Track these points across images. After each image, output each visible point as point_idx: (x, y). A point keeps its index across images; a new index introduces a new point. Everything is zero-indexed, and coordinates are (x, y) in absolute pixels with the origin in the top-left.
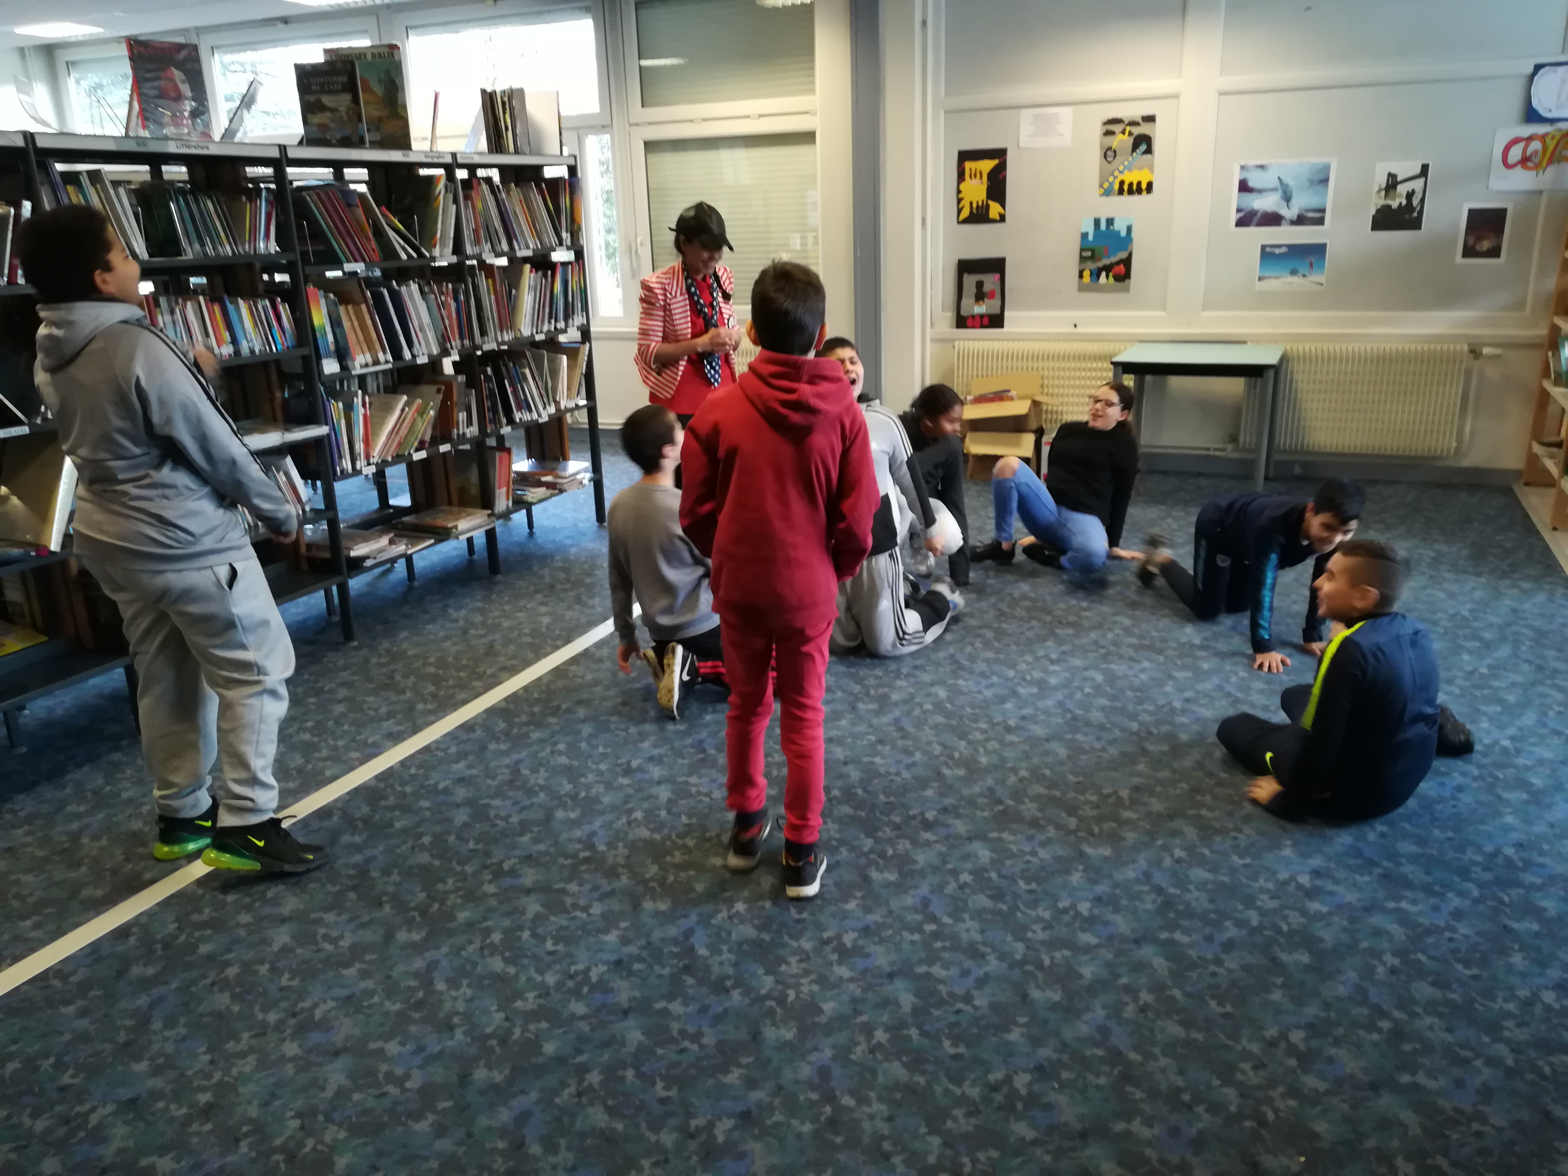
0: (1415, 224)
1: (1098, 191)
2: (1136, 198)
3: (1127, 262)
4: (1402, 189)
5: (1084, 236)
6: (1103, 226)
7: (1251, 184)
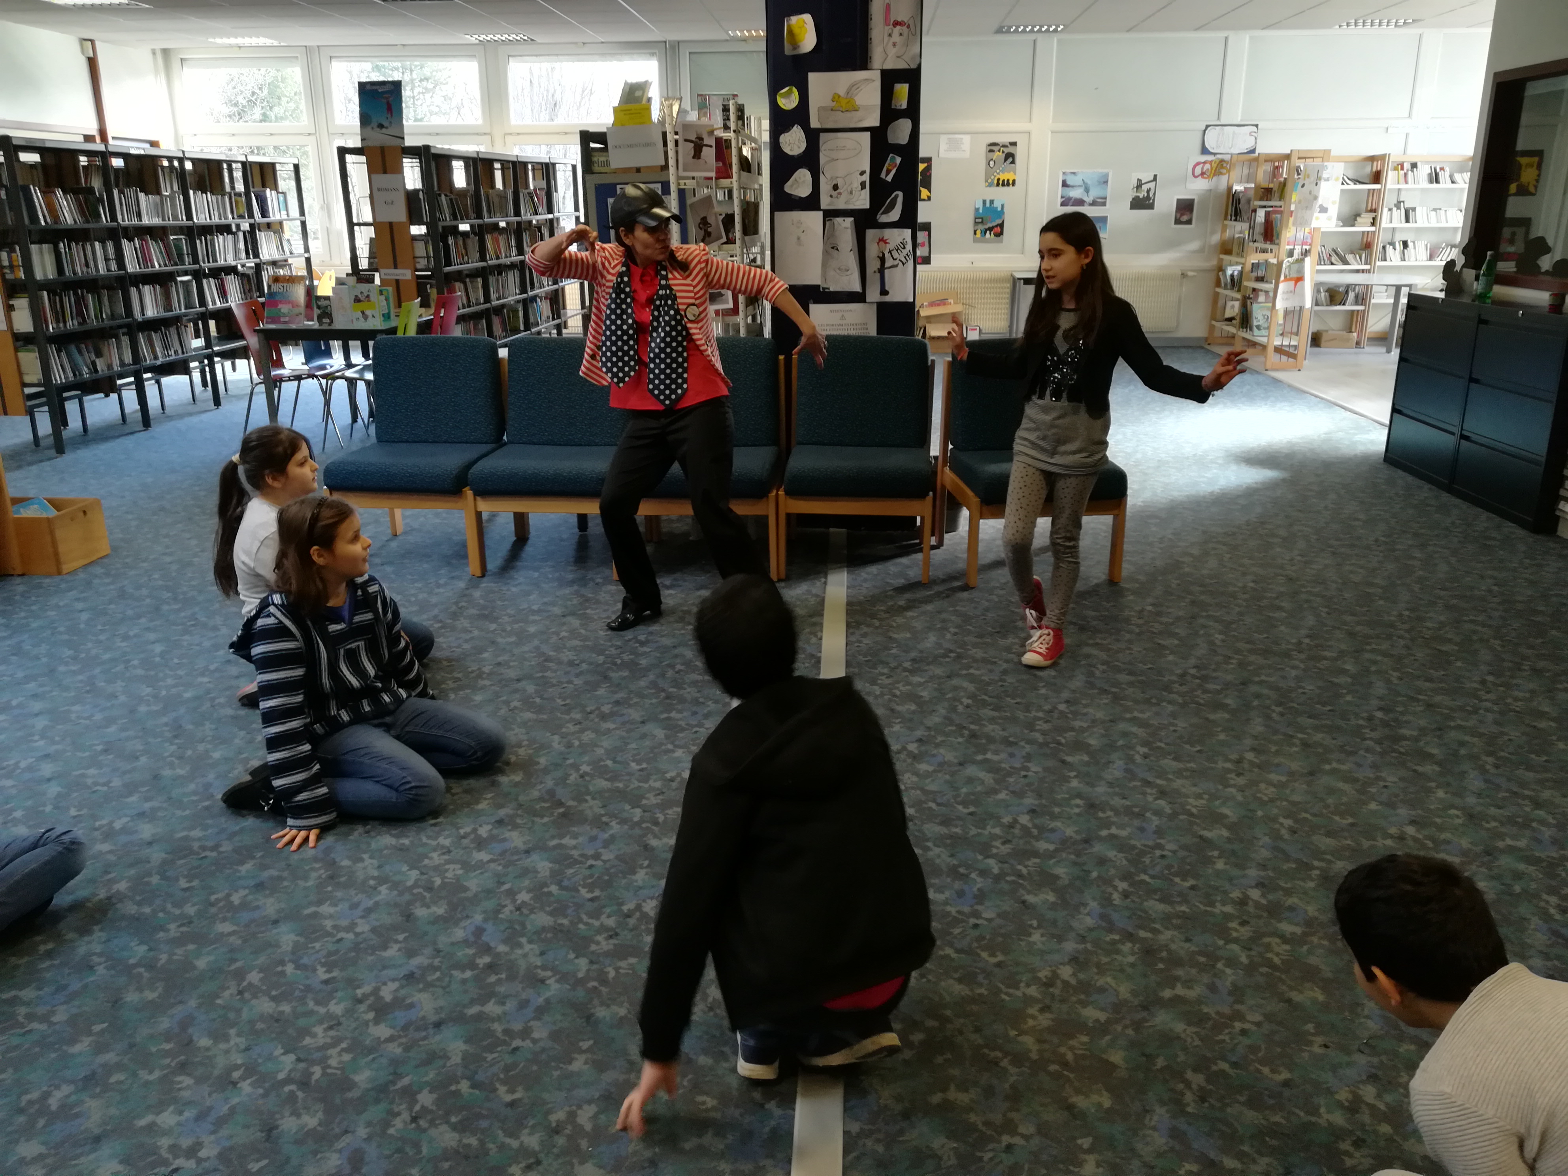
0: (1151, 207)
1: (983, 183)
2: (1006, 188)
3: (1001, 225)
4: (1145, 187)
5: (977, 210)
6: (988, 205)
7: (1068, 183)
